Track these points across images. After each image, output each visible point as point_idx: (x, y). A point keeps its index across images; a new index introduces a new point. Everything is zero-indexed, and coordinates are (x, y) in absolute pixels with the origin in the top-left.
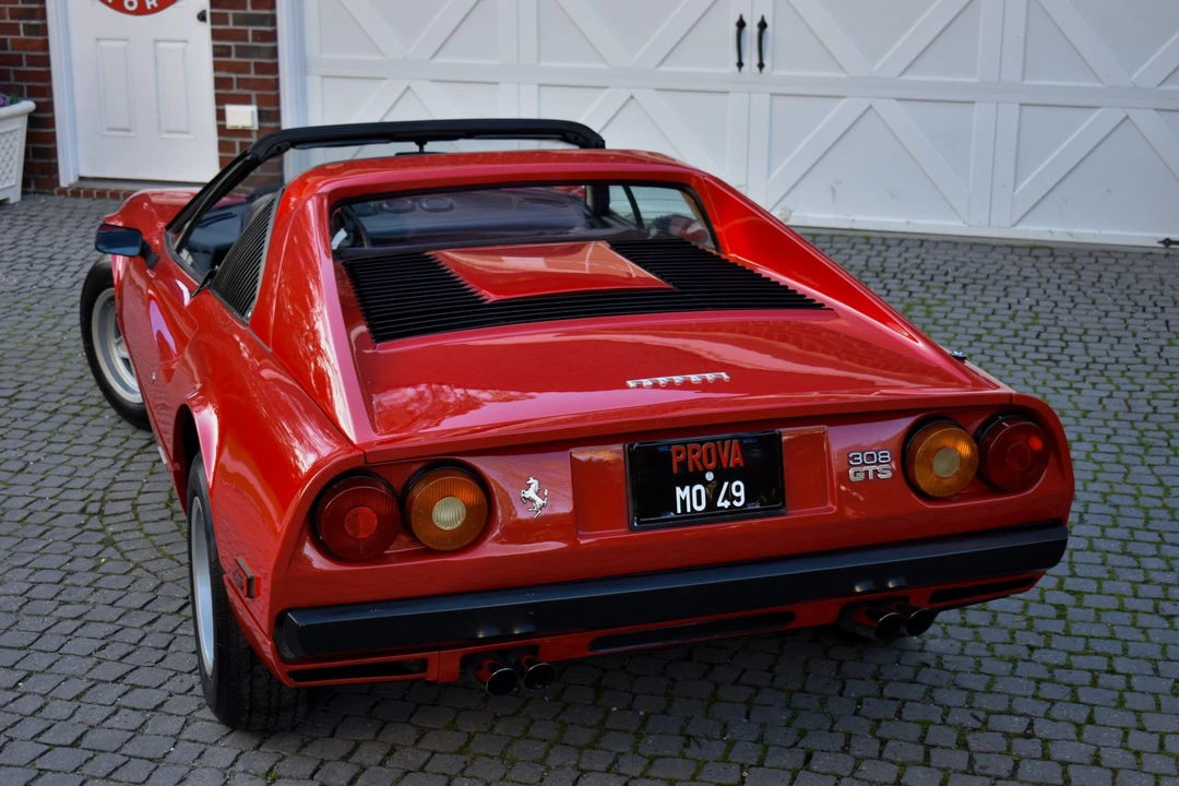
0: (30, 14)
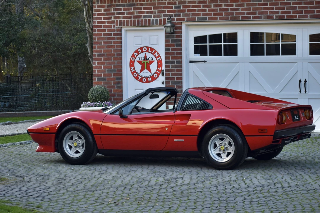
0: (118, 83)
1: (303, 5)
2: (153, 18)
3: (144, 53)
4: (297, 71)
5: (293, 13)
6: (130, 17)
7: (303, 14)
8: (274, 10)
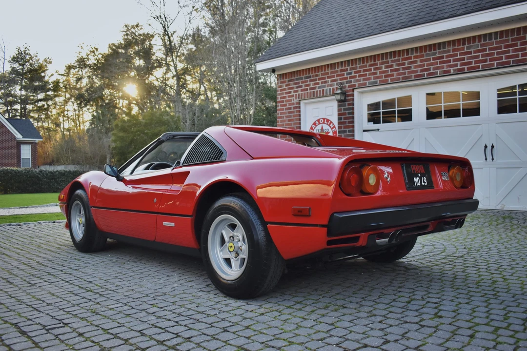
1: (488, 52)
2: (326, 88)
3: (320, 125)
4: (482, 135)
5: (475, 64)
6: (307, 90)
7: (488, 63)
8: (452, 63)
